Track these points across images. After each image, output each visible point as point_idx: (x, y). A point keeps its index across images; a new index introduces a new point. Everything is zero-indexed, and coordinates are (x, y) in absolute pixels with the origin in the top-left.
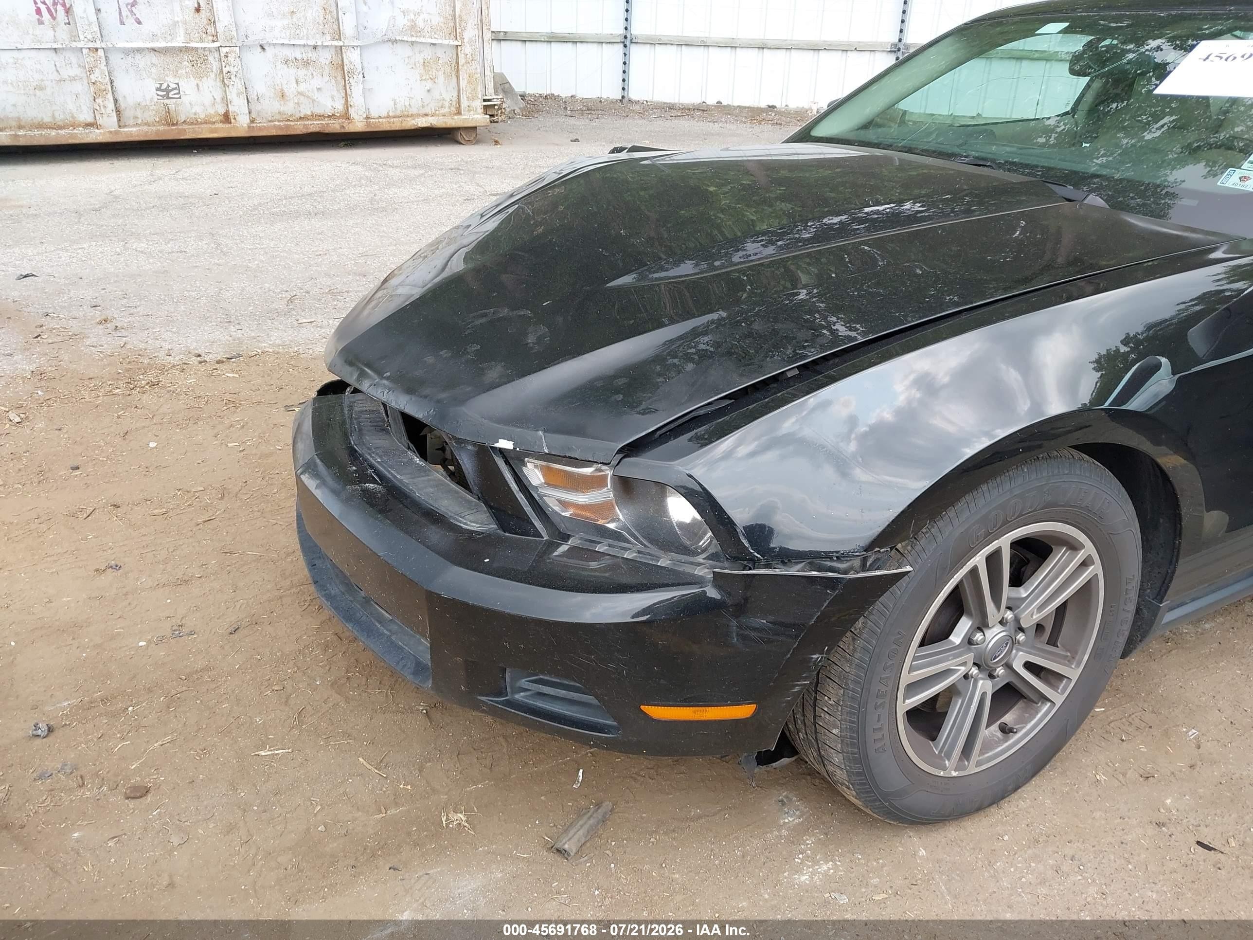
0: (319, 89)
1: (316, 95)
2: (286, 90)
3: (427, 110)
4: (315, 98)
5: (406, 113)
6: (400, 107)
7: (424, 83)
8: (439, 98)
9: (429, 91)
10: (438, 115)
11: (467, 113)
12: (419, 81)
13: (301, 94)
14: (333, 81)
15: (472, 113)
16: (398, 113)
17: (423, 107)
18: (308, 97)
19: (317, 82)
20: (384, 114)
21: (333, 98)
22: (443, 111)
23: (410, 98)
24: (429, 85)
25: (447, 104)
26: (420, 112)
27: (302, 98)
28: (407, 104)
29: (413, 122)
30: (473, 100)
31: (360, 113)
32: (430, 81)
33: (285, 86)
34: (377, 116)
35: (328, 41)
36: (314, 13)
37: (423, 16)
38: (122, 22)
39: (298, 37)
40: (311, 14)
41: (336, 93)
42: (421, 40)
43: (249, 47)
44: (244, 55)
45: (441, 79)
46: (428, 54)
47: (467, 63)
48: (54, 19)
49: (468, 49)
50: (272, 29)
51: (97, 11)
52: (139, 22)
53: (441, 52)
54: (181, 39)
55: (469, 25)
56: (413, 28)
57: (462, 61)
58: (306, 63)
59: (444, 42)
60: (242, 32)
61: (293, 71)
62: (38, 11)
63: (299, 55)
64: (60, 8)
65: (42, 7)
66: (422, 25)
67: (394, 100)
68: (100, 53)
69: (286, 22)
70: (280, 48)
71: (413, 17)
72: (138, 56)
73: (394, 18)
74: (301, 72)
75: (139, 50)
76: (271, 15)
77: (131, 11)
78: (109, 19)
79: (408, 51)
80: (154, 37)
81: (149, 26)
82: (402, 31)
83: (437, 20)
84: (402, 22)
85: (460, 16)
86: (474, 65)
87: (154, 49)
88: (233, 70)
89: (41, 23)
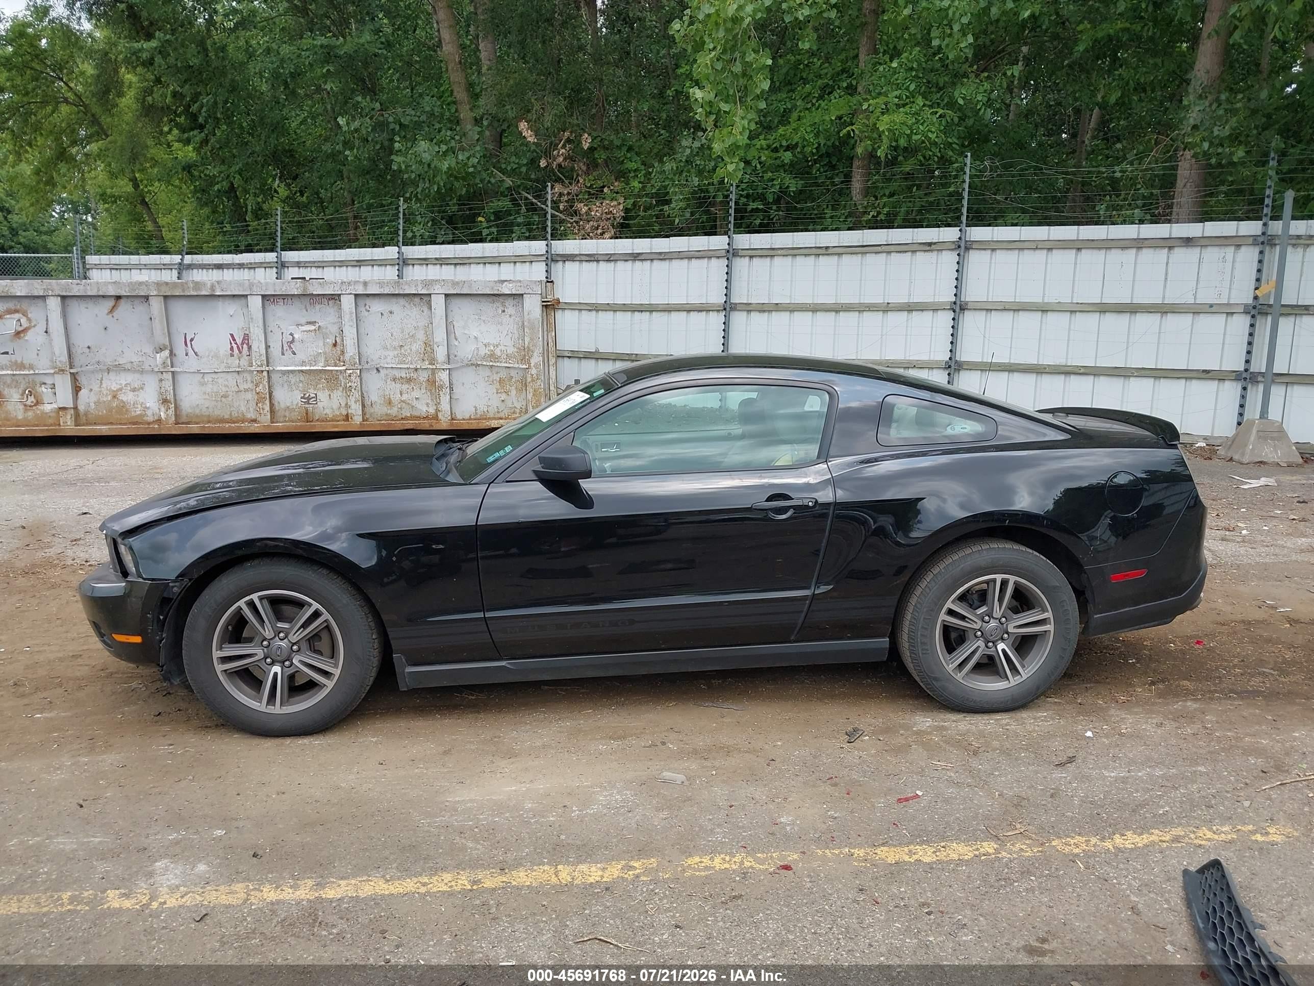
0: (417, 399)
1: (415, 403)
2: (392, 399)
3: (502, 415)
4: (414, 405)
5: (485, 417)
6: (480, 412)
7: (499, 395)
8: (512, 406)
9: (503, 401)
10: (511, 419)
12: (495, 394)
13: (403, 402)
14: (430, 393)
16: (478, 416)
17: (499, 412)
18: (409, 404)
19: (416, 393)
20: (467, 417)
21: (427, 404)
22: (515, 416)
23: (488, 406)
24: (503, 396)
25: (520, 411)
26: (497, 416)
27: (404, 405)
28: (485, 410)
31: (448, 416)
32: (504, 394)
33: (392, 396)
34: (460, 418)
35: (426, 365)
36: (417, 346)
37: (500, 347)
38: (283, 354)
39: (404, 362)
40: (415, 347)
41: (429, 401)
42: (498, 364)
43: (368, 370)
44: (364, 375)
45: (514, 392)
46: (503, 374)
47: (533, 381)
48: (240, 352)
49: (534, 371)
50: (386, 357)
51: (267, 347)
52: (295, 354)
53: (513, 373)
54: (322, 364)
55: (535, 354)
56: (492, 356)
57: (529, 379)
58: (409, 380)
59: (516, 366)
60: (364, 360)
61: (398, 386)
62: (232, 349)
63: (404, 375)
64: (245, 346)
65: (235, 346)
66: (499, 354)
67: (476, 407)
68: (265, 374)
69: (396, 353)
70: (390, 370)
71: (492, 348)
72: (291, 376)
73: (478, 349)
74: (405, 387)
75: (292, 372)
76: (386, 348)
77: (290, 347)
78: (275, 350)
79: (487, 372)
80: (303, 363)
81: (301, 356)
82: (484, 358)
83: (511, 350)
84: (483, 351)
85: (528, 347)
86: (539, 382)
87: (302, 371)
88: (354, 385)
89: (232, 355)
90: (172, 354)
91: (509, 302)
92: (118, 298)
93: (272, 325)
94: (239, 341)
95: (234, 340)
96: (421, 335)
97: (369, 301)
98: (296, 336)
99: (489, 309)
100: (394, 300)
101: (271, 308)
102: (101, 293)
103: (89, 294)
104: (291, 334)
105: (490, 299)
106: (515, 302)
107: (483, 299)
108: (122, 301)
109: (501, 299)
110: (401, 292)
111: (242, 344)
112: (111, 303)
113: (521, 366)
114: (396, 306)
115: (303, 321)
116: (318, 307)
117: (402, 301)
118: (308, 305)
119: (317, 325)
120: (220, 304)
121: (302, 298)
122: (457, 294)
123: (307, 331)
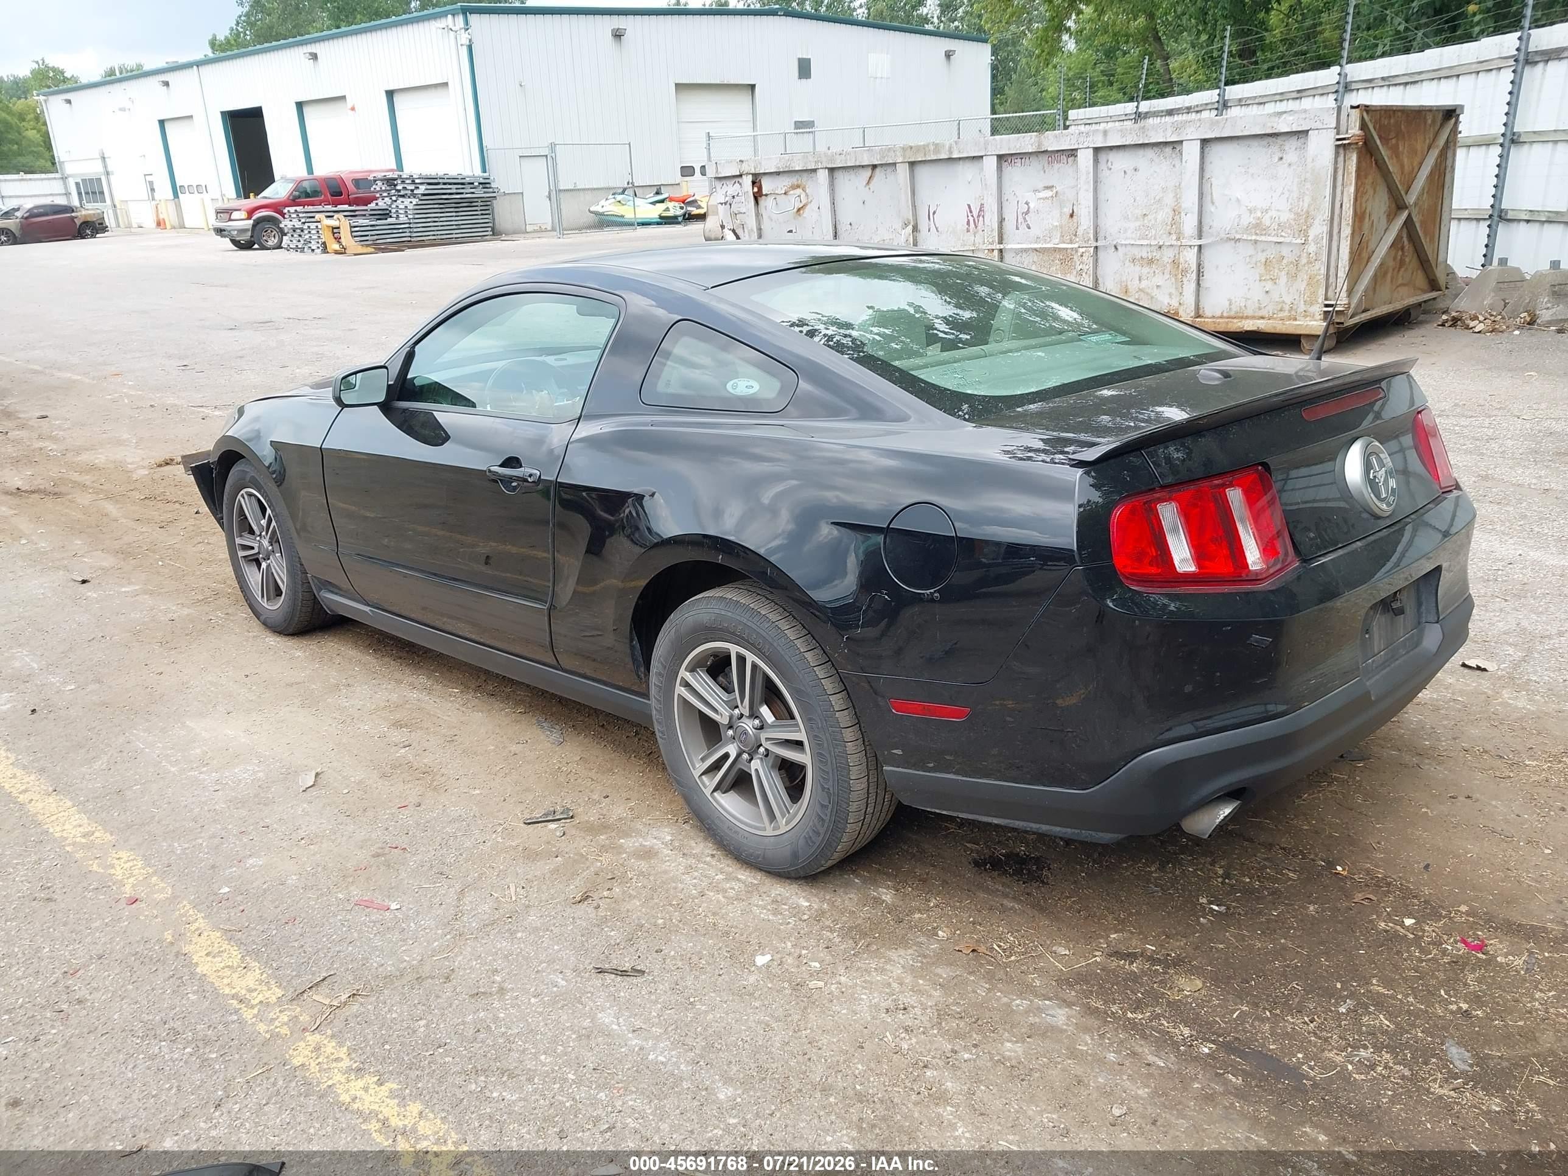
0: (1158, 286)
1: (1155, 292)
2: (1129, 287)
3: (1263, 313)
4: (1153, 294)
5: (1241, 315)
6: (1234, 308)
7: (1263, 283)
8: (1277, 300)
9: (1267, 292)
10: (1275, 319)
11: (1303, 319)
12: (1257, 282)
13: (1141, 290)
14: (1173, 279)
15: (1308, 318)
16: (1232, 314)
17: (1260, 309)
18: (1148, 294)
19: (1159, 280)
20: (1218, 314)
21: (1170, 295)
22: (1281, 315)
23: (1247, 299)
24: (1269, 286)
25: (1287, 308)
26: (1256, 314)
27: (1142, 294)
28: (1242, 304)
29: (1239, 324)
30: (1311, 304)
31: (1188, 311)
32: (1270, 283)
33: (1129, 283)
34: (1210, 315)
35: (1172, 240)
36: (1164, 215)
37: (1270, 214)
38: (1017, 228)
39: (1146, 237)
40: (1161, 216)
41: (1173, 291)
42: (1263, 238)
43: (1105, 247)
44: (1101, 254)
45: (1283, 279)
46: (1272, 253)
47: (1309, 263)
48: (976, 227)
49: (1312, 248)
50: (1126, 231)
51: (1001, 221)
52: (1029, 228)
53: (1285, 251)
54: (1057, 241)
55: (1317, 222)
56: (1258, 227)
57: (1304, 261)
58: (1151, 262)
59: (1288, 240)
60: (1101, 235)
61: (1138, 268)
62: (969, 221)
63: (1145, 255)
64: (981, 218)
65: (971, 219)
66: (1268, 223)
67: (1230, 300)
68: (996, 253)
69: (1138, 224)
70: (1129, 248)
71: (1259, 214)
72: (1024, 255)
73: (1240, 216)
74: (1145, 270)
75: (1026, 250)
76: (1126, 218)
77: (1025, 219)
78: (1009, 225)
79: (1250, 251)
80: (1038, 239)
81: (1035, 231)
82: (1247, 229)
83: (1285, 217)
84: (1247, 219)
85: (1308, 212)
86: (1317, 265)
87: (1036, 250)
88: (1085, 268)
89: (968, 231)
90: (915, 229)
91: (1292, 144)
92: (874, 167)
93: (1007, 193)
94: (975, 214)
95: (971, 212)
96: (1169, 200)
97: (1113, 156)
98: (1032, 205)
99: (1260, 154)
100: (1141, 152)
101: (1008, 169)
102: (858, 164)
103: (849, 165)
104: (1027, 203)
105: (1264, 142)
106: (1299, 143)
107: (1255, 143)
108: (878, 170)
109: (1280, 140)
110: (1147, 142)
111: (979, 216)
112: (867, 173)
113: (1294, 241)
114: (1142, 159)
115: (1041, 186)
116: (1056, 166)
117: (1150, 153)
118: (1046, 165)
119: (1055, 191)
120: (961, 167)
121: (1041, 157)
122: (1216, 139)
123: (1044, 199)
